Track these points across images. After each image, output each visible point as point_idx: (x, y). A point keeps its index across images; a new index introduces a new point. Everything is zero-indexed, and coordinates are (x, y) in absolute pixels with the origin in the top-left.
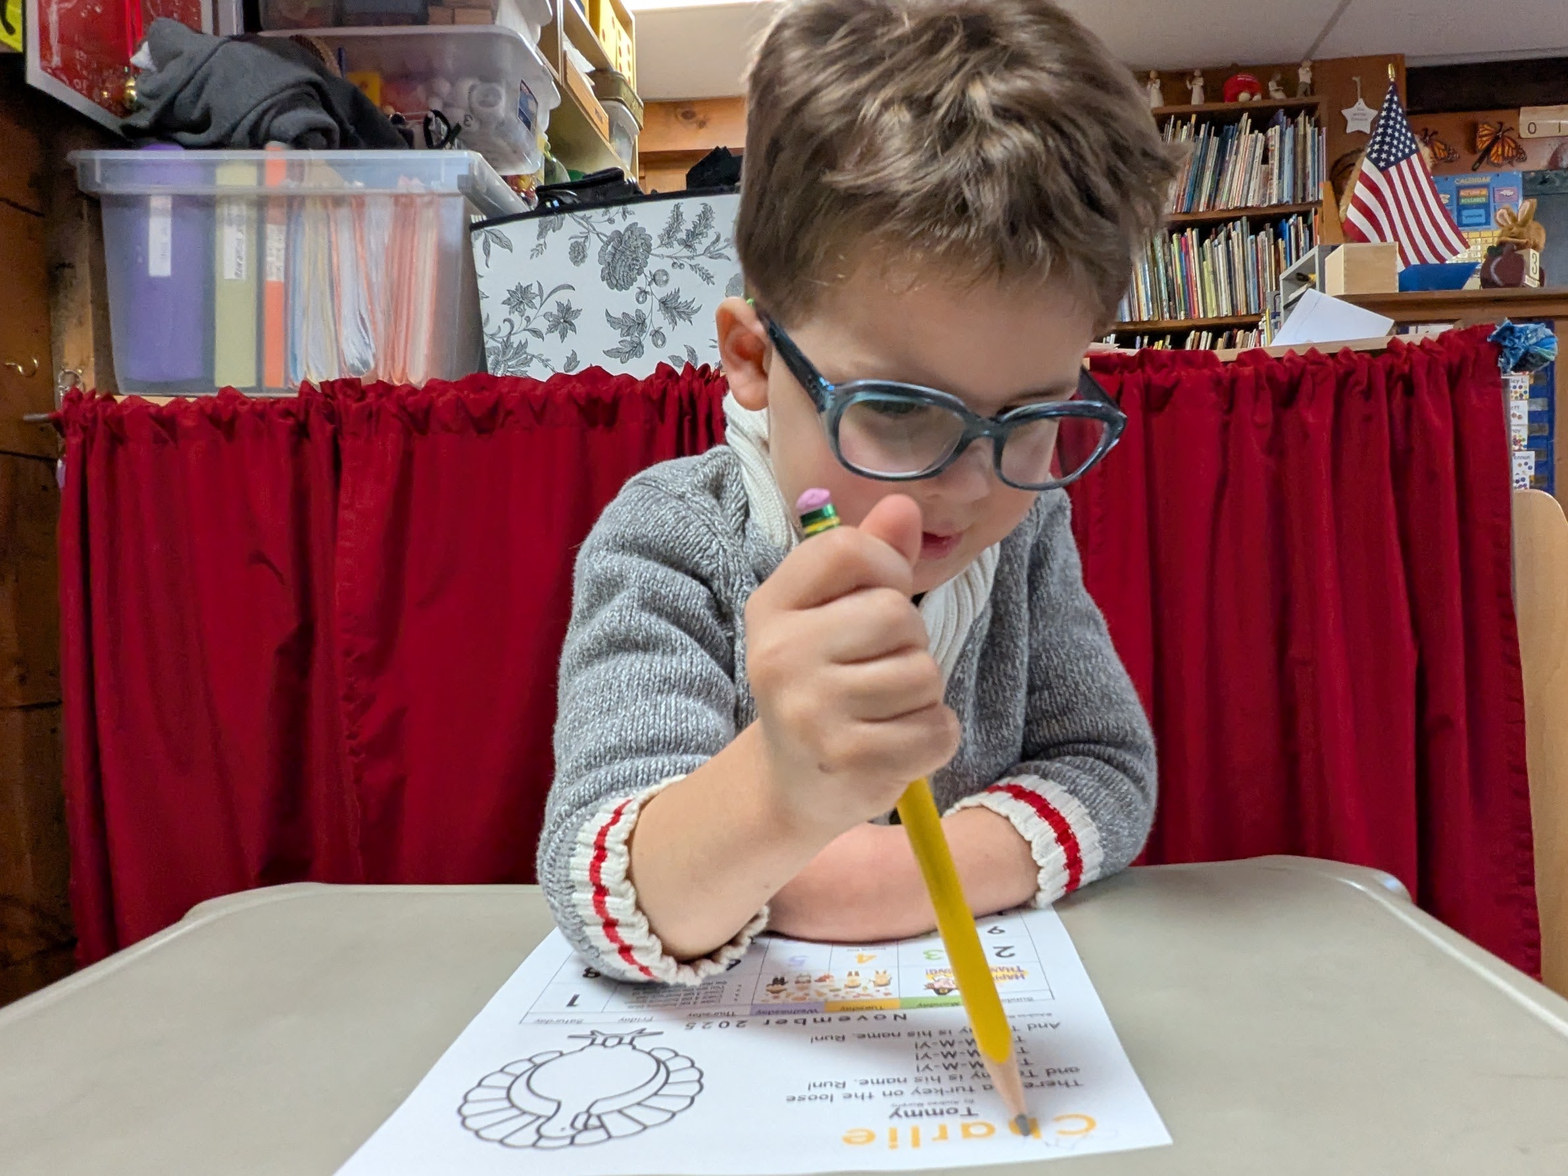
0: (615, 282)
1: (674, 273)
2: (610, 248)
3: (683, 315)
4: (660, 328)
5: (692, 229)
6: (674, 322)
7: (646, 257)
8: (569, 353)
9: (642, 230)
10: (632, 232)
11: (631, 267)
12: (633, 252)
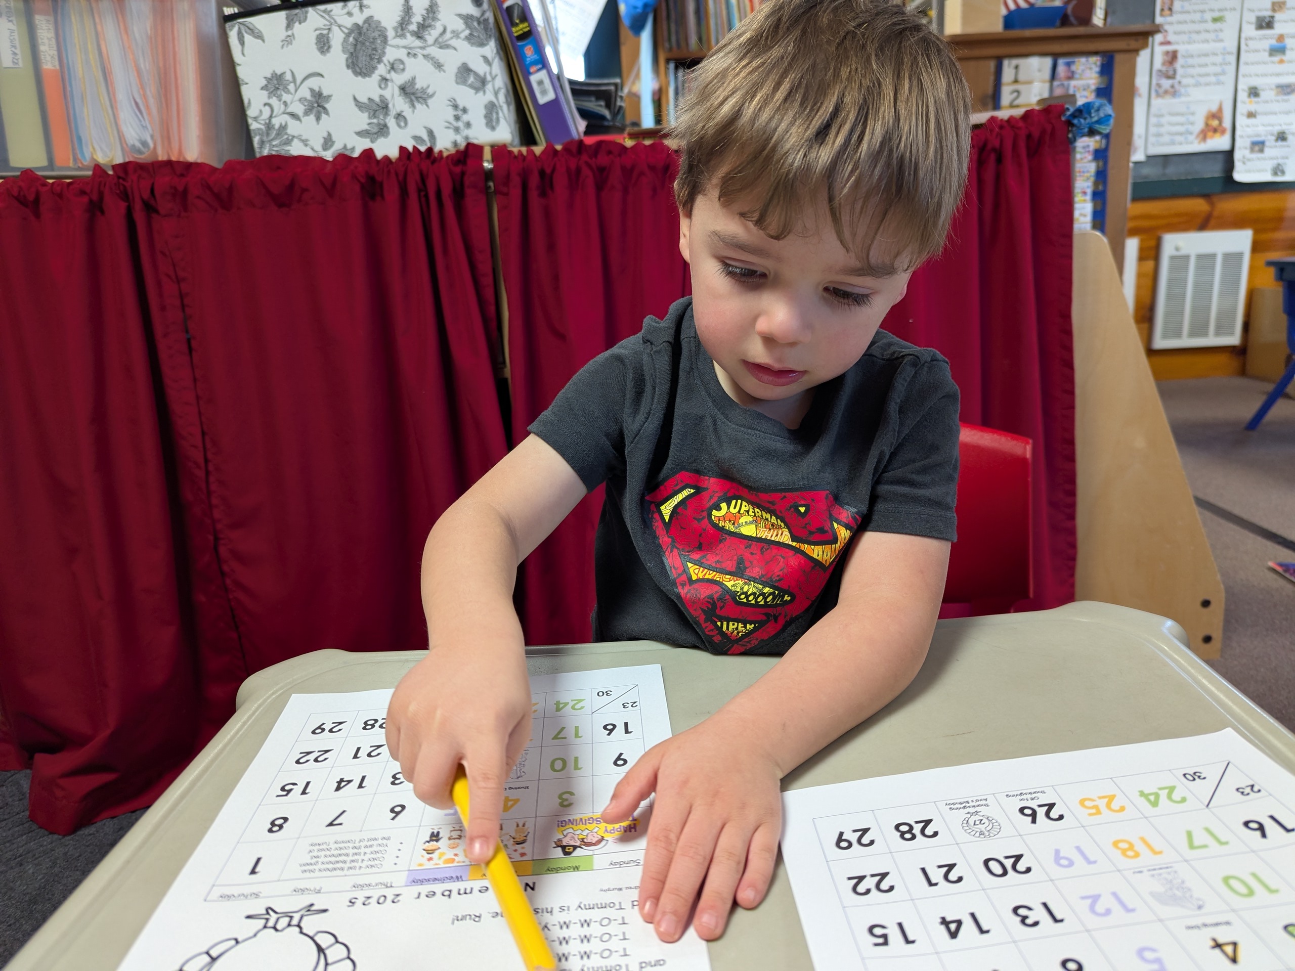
0: (358, 70)
1: (409, 61)
2: (351, 39)
3: (421, 100)
4: (402, 111)
5: (422, 22)
6: (413, 106)
7: (384, 48)
8: (325, 135)
9: (379, 22)
10: (369, 24)
11: (371, 57)
12: (372, 43)
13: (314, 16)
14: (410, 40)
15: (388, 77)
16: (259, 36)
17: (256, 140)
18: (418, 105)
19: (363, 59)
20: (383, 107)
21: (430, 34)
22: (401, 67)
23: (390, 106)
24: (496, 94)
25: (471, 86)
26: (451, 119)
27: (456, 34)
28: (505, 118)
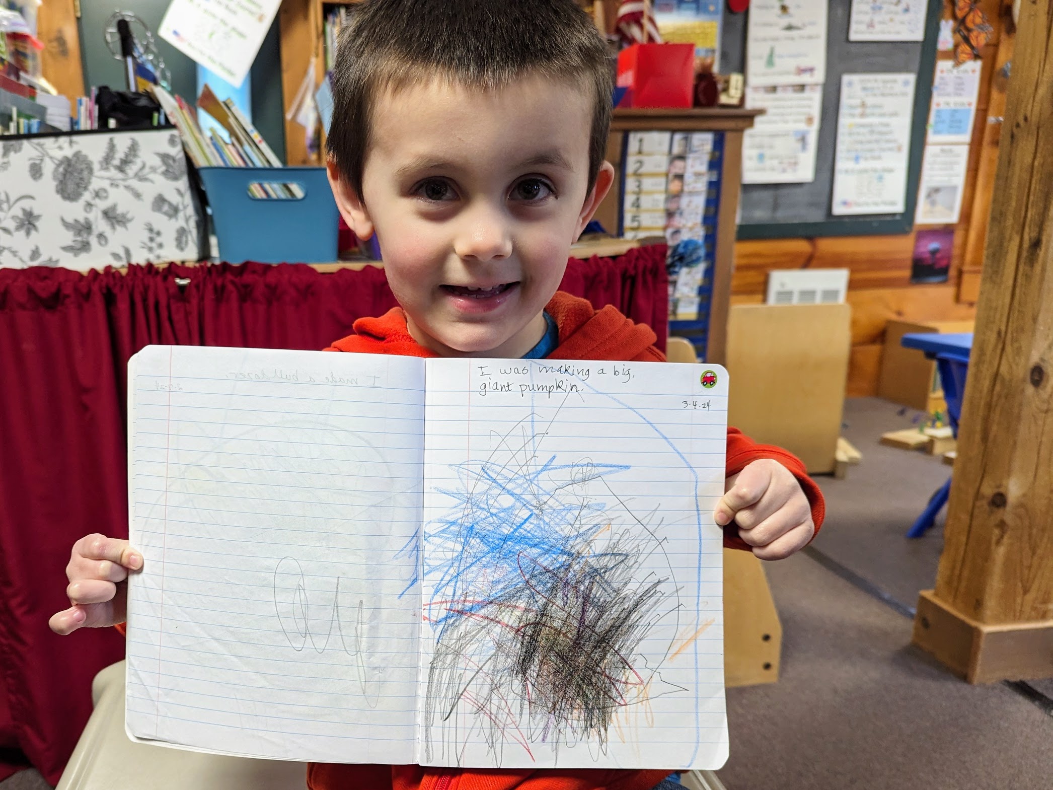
0: (66, 195)
1: (112, 191)
2: (61, 169)
3: (121, 223)
4: (104, 232)
5: (124, 159)
6: (113, 228)
7: (90, 179)
8: (33, 248)
9: (86, 157)
10: (78, 158)
11: (78, 185)
12: (79, 173)
13: (28, 148)
14: (113, 173)
15: (93, 202)
18: (119, 229)
19: (71, 187)
20: (87, 227)
21: (131, 169)
22: (105, 195)
23: (94, 227)
24: (187, 220)
25: (166, 213)
26: (146, 240)
27: (154, 169)
28: (193, 241)
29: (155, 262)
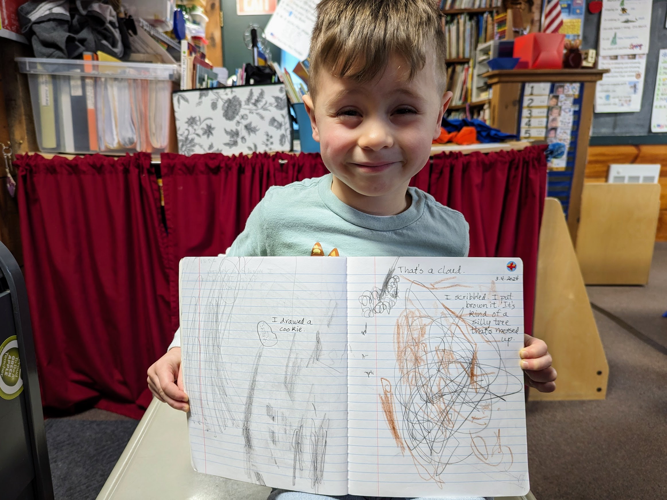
0: (228, 118)
1: (250, 116)
2: (226, 105)
3: (253, 132)
4: (244, 136)
5: (257, 99)
6: (249, 134)
7: (240, 109)
8: (210, 144)
9: (238, 98)
10: (235, 99)
11: (234, 113)
12: (235, 107)
13: (211, 95)
14: (251, 106)
15: (240, 121)
16: (186, 100)
17: (180, 144)
18: (252, 134)
19: (230, 113)
20: (237, 134)
21: (260, 105)
22: (246, 117)
23: (240, 134)
24: (286, 130)
25: (276, 127)
26: (265, 140)
27: (271, 104)
28: (288, 141)
29: (269, 152)
